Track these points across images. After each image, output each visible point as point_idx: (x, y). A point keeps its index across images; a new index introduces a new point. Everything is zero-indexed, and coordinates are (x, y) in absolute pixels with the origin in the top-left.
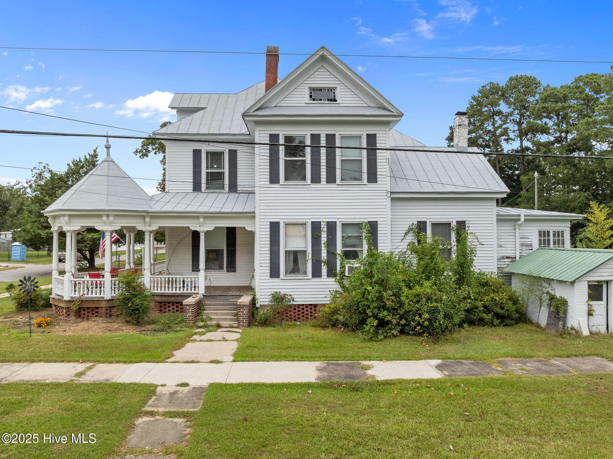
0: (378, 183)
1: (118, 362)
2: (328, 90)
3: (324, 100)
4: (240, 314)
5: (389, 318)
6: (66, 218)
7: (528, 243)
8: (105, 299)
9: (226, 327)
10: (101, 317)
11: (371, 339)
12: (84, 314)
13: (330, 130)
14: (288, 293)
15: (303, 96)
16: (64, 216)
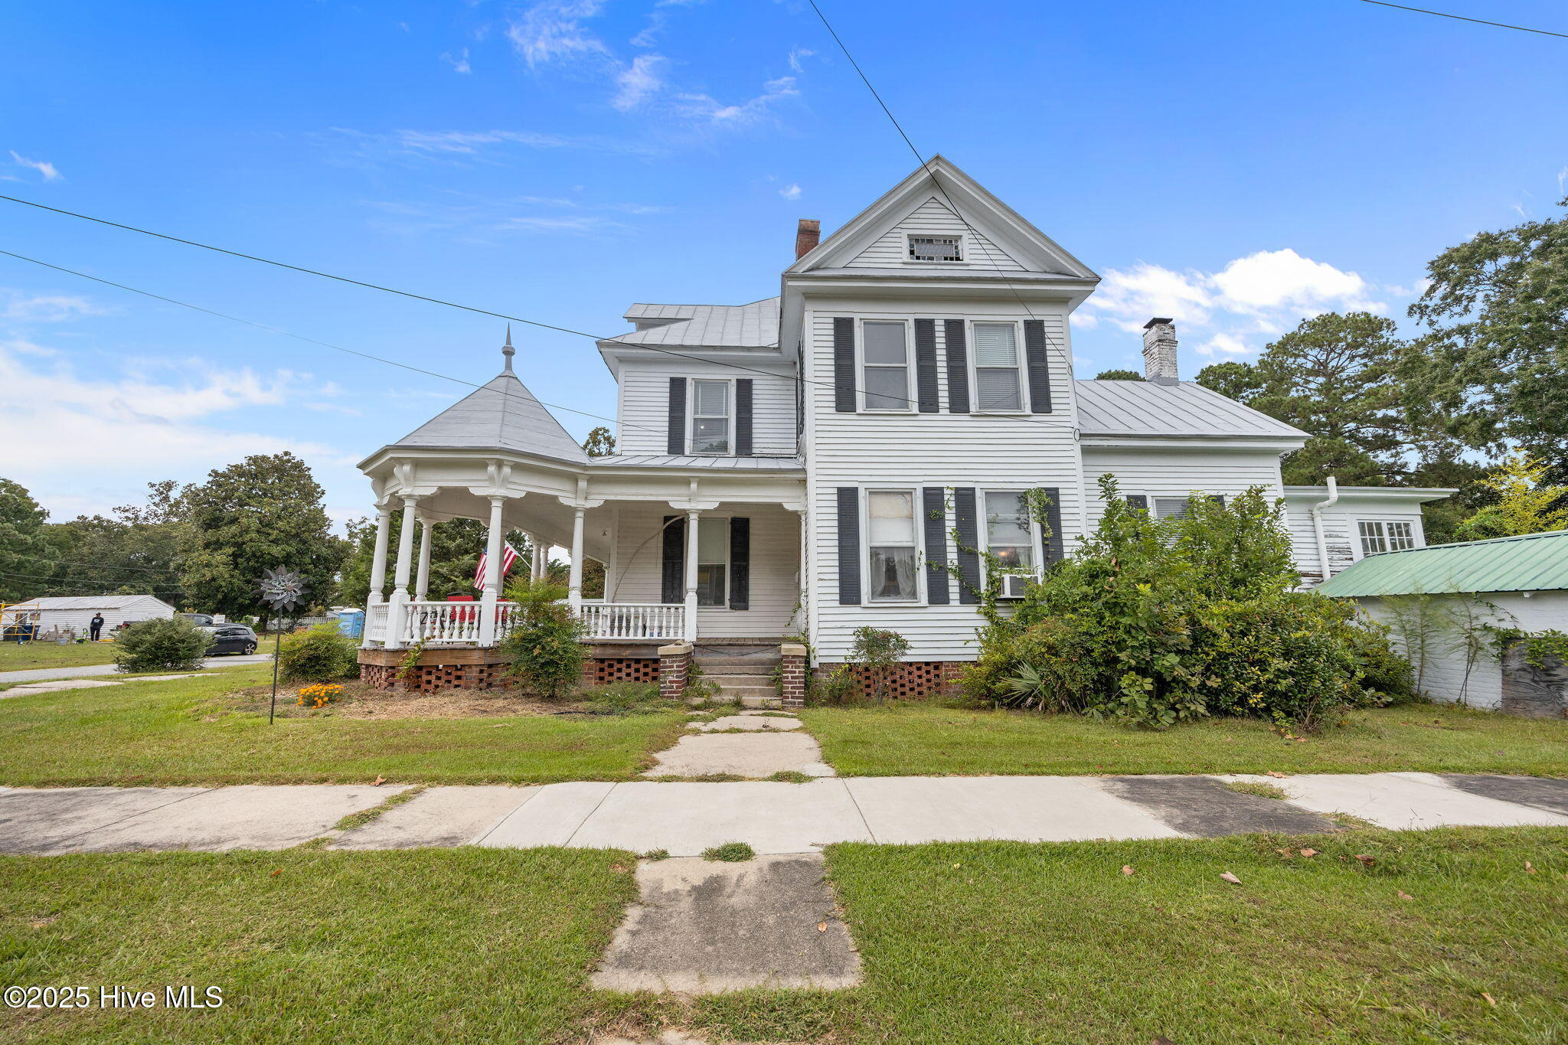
0: (1054, 413)
1: (494, 781)
2: (945, 241)
3: (938, 259)
4: (787, 677)
5: (1180, 671)
6: (407, 468)
7: (1341, 545)
8: (480, 646)
9: (756, 709)
10: (467, 688)
11: (1142, 726)
12: (429, 682)
13: (953, 312)
14: (892, 631)
15: (899, 250)
16: (401, 461)
